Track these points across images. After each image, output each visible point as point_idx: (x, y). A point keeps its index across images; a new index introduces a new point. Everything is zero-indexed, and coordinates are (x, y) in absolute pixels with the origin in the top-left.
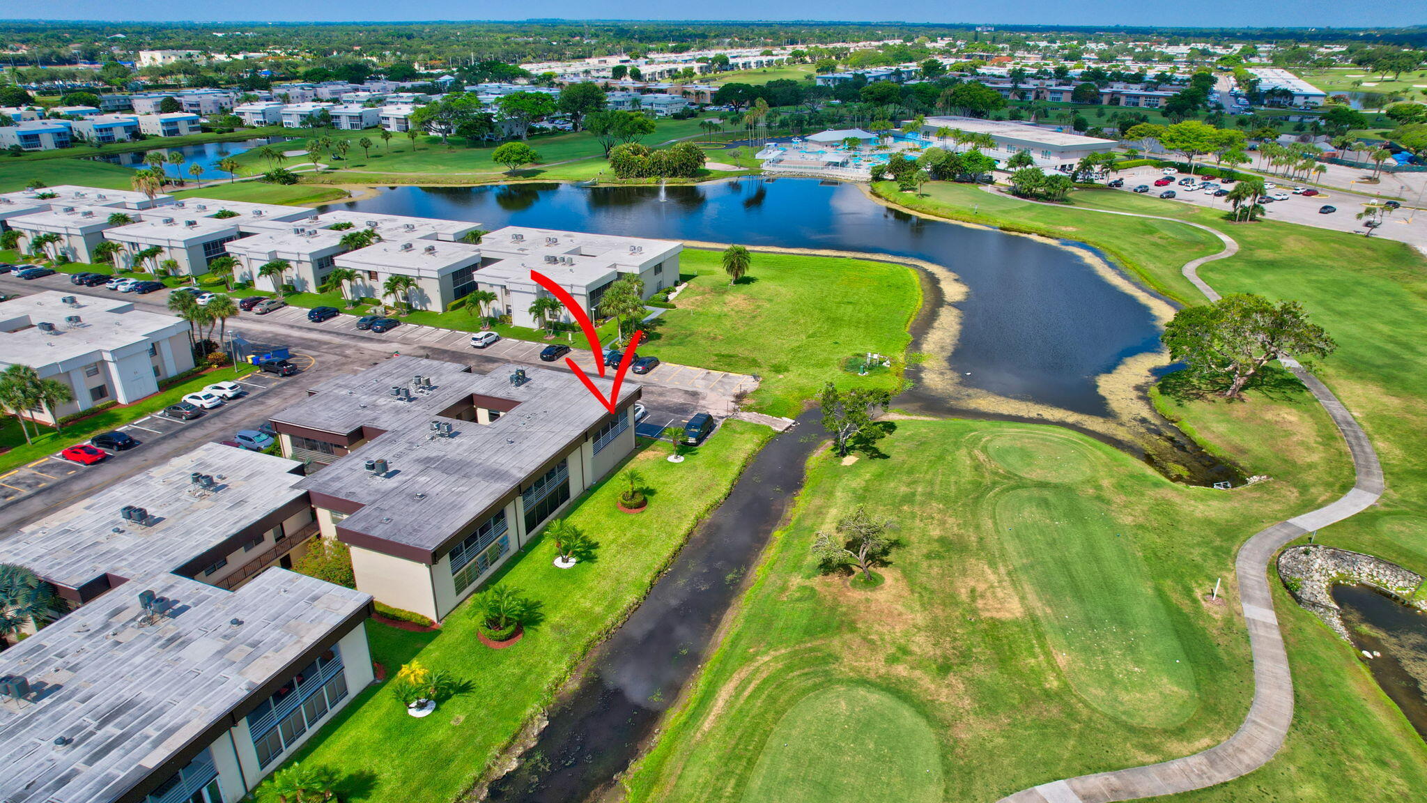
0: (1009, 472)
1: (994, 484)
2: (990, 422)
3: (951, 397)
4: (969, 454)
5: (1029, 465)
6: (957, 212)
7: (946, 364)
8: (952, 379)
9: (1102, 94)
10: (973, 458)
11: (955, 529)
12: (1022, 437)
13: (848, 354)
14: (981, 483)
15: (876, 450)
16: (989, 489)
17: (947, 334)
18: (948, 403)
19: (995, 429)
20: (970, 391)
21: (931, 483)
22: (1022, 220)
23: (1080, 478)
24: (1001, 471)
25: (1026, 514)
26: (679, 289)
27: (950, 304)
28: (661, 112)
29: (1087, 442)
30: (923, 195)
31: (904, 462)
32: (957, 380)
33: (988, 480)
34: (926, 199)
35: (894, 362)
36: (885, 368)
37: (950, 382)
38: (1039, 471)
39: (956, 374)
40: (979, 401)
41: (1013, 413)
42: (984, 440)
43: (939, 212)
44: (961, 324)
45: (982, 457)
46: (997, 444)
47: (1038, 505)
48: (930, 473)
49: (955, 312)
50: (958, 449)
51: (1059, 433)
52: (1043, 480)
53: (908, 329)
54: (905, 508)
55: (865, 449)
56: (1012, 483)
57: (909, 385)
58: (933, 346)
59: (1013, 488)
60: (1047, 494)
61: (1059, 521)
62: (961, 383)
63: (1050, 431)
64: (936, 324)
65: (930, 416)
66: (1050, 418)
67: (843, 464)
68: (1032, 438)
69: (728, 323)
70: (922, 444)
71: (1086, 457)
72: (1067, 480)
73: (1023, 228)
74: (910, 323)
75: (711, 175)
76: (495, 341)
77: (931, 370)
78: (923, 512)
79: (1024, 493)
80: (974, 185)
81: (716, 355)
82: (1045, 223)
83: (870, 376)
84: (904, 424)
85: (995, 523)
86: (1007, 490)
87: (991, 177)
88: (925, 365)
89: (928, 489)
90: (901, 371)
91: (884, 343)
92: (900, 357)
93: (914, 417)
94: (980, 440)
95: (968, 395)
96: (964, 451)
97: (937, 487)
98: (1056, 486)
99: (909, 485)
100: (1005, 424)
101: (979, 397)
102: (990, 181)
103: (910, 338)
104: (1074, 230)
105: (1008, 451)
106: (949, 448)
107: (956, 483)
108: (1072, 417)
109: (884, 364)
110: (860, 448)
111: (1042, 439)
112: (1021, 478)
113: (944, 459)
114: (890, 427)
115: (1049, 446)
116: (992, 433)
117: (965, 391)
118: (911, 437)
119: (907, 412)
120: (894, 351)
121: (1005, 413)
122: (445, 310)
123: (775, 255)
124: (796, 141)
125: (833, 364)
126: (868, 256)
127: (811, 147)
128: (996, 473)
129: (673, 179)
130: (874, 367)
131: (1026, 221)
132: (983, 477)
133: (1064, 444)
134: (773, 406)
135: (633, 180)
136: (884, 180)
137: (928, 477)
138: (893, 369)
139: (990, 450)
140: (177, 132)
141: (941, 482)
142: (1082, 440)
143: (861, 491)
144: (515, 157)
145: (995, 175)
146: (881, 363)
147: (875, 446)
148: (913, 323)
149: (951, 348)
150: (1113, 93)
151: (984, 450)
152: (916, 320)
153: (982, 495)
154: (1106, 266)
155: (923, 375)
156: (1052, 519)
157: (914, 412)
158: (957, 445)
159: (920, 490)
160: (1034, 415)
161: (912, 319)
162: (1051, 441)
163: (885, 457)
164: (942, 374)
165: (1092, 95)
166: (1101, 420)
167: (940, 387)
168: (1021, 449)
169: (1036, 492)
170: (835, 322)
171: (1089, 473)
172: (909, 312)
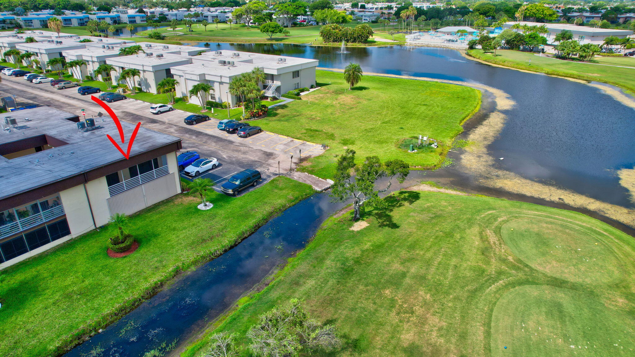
0: (520, 261)
1: (500, 273)
2: (511, 202)
3: (481, 176)
4: (481, 233)
5: (544, 254)
6: (518, 64)
7: (485, 150)
8: (487, 161)
9: (619, 18)
10: (483, 238)
11: (434, 334)
12: (540, 221)
13: (407, 136)
14: (483, 271)
15: (389, 218)
16: (493, 280)
17: (492, 129)
18: (477, 180)
19: (514, 210)
20: (500, 173)
21: (428, 263)
22: (561, 69)
23: (605, 280)
24: (510, 258)
25: (531, 324)
26: (312, 90)
27: (499, 111)
28: (367, 20)
29: (613, 234)
30: (497, 55)
31: (411, 234)
32: (490, 163)
33: (493, 268)
34: (498, 57)
35: (441, 144)
36: (432, 148)
37: (484, 163)
38: (554, 263)
39: (491, 158)
40: (506, 181)
41: (536, 195)
42: (500, 220)
43: (506, 64)
44: (504, 124)
45: (493, 239)
46: (513, 225)
47: (549, 314)
48: (432, 251)
49: (502, 116)
50: (470, 227)
51: (581, 220)
52: (558, 276)
53: (462, 124)
54: (387, 292)
55: (379, 216)
56: (521, 275)
57: (448, 163)
58: (478, 136)
59: (521, 283)
60: (563, 297)
61: (576, 343)
62: (493, 165)
63: (571, 217)
64: (485, 123)
65: (458, 190)
66: (572, 203)
67: (351, 229)
68: (551, 223)
69: (330, 111)
70: (437, 216)
71: (612, 252)
72: (588, 281)
73: (561, 74)
74: (465, 120)
75: (376, 43)
76: (169, 111)
77: (472, 153)
78: (405, 302)
79: (532, 291)
80: (532, 53)
81: (307, 130)
82: (577, 71)
83: (417, 153)
84: (429, 195)
85: (488, 334)
86: (513, 285)
87: (543, 49)
88: (467, 149)
89: (423, 271)
90: (445, 152)
91: (439, 131)
92: (449, 142)
93: (442, 190)
94: (495, 220)
95: (497, 176)
96: (475, 230)
97: (433, 270)
98: (574, 287)
99: (404, 262)
100: (525, 205)
101: (506, 178)
102: (543, 51)
103: (461, 129)
104: (599, 75)
105: (522, 235)
106: (461, 225)
107: (456, 267)
108: (594, 205)
109: (433, 146)
110: (377, 214)
111: (562, 226)
112: (531, 269)
113: (452, 236)
114: (415, 196)
115: (569, 234)
116: (511, 213)
117: (495, 172)
118: (428, 209)
119: (437, 185)
120: (445, 137)
121: (528, 194)
122: (159, 93)
123: (389, 78)
124: (432, 32)
125: (391, 142)
126: (451, 82)
127: (439, 34)
128: (504, 261)
129: (354, 44)
130: (422, 147)
131: (564, 70)
132: (488, 263)
133: (585, 234)
134: (323, 169)
135: (331, 43)
136: (475, 49)
137: (429, 255)
138: (439, 150)
139: (504, 232)
140: (135, 22)
141: (440, 263)
142: (606, 230)
143: (352, 262)
144: (270, 29)
145: (546, 48)
146: (430, 144)
147: (391, 214)
148: (468, 121)
149: (492, 139)
150: (626, 18)
151: (498, 231)
152: (470, 119)
153: (480, 289)
154: (623, 96)
155: (462, 156)
156: (566, 337)
157: (444, 185)
158: (470, 223)
159: (413, 270)
160: (555, 198)
161: (468, 118)
162: (571, 229)
163: (395, 226)
164: (479, 157)
165: (613, 18)
166: (625, 210)
167: (474, 166)
168: (538, 234)
169: (547, 292)
170: (408, 115)
171: (617, 274)
172: (467, 113)
